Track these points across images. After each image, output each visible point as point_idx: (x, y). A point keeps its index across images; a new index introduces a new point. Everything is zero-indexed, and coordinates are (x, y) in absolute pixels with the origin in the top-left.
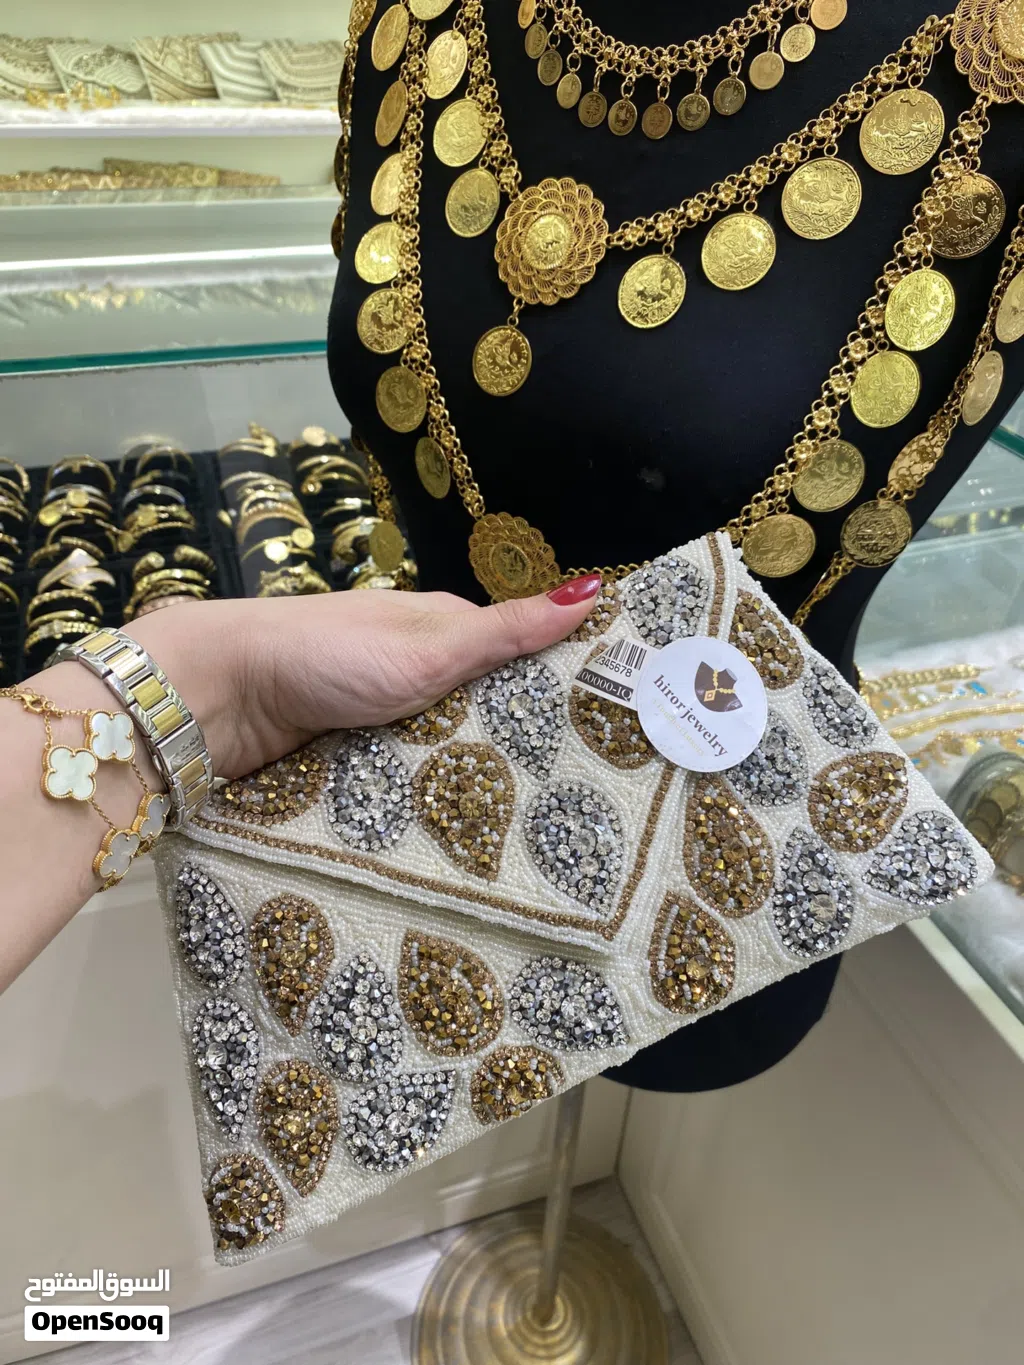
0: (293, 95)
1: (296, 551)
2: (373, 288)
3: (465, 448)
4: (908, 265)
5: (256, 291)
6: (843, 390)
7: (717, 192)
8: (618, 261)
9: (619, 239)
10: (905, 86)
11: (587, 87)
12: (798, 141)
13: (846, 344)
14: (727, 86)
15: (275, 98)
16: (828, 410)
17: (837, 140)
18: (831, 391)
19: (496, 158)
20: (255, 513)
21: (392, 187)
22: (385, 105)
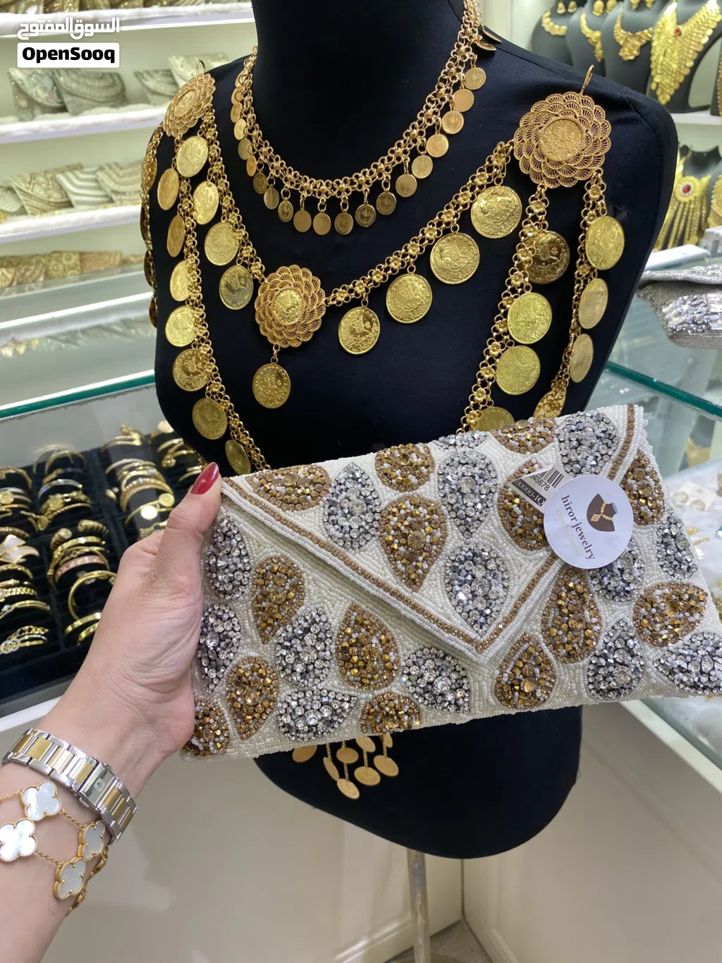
0: (123, 197)
1: (164, 510)
2: (181, 350)
3: (257, 444)
4: (516, 292)
5: (115, 328)
6: (491, 376)
7: (389, 263)
8: (334, 314)
9: (333, 300)
10: (493, 185)
11: (297, 208)
12: (433, 225)
13: (487, 347)
14: (383, 197)
15: (111, 201)
16: (482, 389)
17: (458, 222)
18: (482, 377)
19: (246, 258)
20: (131, 488)
21: (183, 282)
22: (172, 233)
